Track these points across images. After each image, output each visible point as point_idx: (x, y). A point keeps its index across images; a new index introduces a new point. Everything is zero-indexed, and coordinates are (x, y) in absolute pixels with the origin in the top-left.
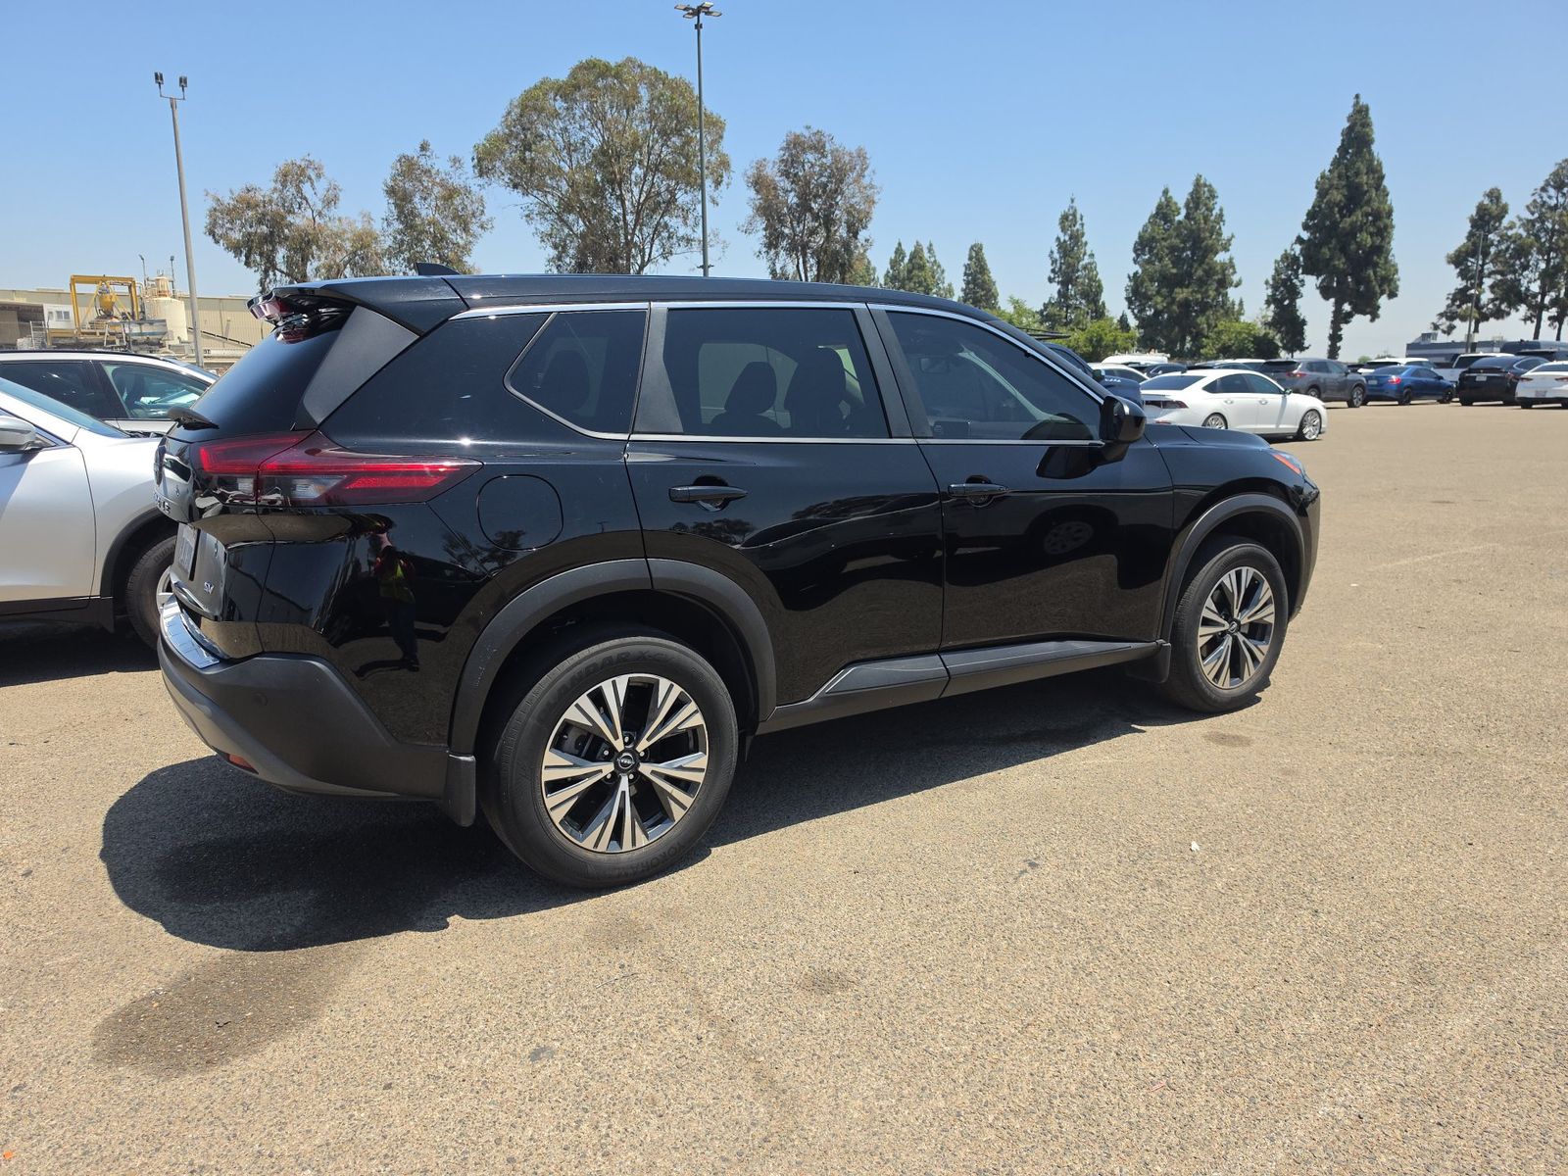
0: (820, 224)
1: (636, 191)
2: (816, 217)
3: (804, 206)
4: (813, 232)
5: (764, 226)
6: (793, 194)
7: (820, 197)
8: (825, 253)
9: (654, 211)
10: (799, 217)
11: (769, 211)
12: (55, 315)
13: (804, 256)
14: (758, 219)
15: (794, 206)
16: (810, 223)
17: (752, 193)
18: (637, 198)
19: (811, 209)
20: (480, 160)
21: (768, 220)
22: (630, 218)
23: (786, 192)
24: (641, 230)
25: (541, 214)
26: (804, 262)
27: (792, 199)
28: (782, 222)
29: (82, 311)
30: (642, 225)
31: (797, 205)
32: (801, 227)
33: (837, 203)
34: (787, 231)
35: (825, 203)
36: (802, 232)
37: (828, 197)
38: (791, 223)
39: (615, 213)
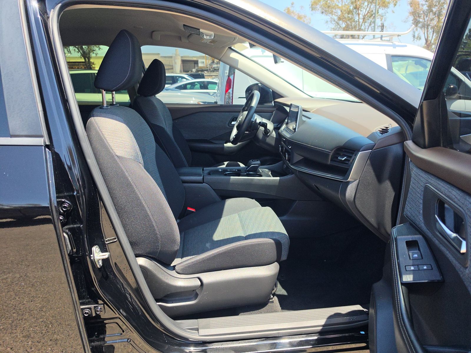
0: (436, 17)
1: (364, 10)
2: (435, 14)
3: (430, 10)
4: (432, 20)
5: (412, 19)
6: (425, 6)
7: (437, 6)
8: (437, 27)
9: (370, 17)
10: (427, 14)
11: (415, 14)
12: (201, 62)
13: (428, 28)
14: (410, 17)
15: (426, 11)
16: (431, 16)
17: (409, 7)
18: (364, 12)
19: (432, 11)
20: (312, 5)
21: (414, 17)
22: (361, 21)
23: (423, 5)
24: (364, 24)
25: (331, 21)
26: (427, 31)
27: (425, 8)
28: (419, 17)
29: (207, 61)
30: (365, 22)
31: (427, 10)
32: (428, 18)
33: (444, 8)
34: (421, 20)
35: (439, 8)
36: (428, 20)
37: (440, 6)
38: (424, 17)
39: (356, 19)
